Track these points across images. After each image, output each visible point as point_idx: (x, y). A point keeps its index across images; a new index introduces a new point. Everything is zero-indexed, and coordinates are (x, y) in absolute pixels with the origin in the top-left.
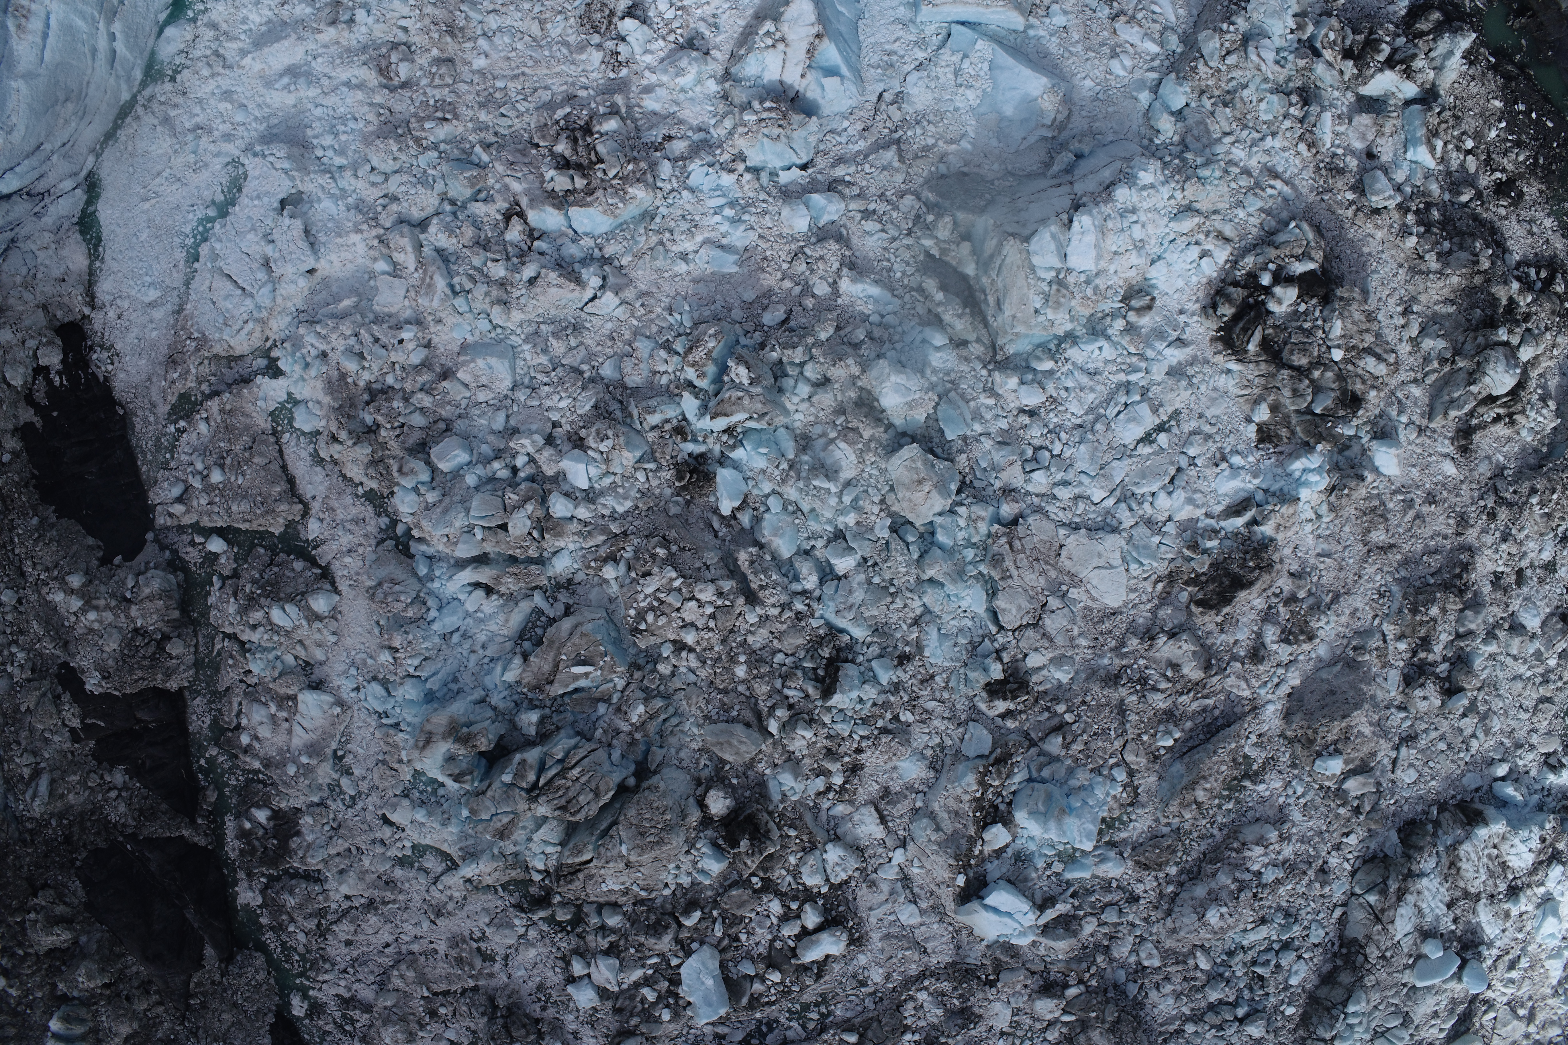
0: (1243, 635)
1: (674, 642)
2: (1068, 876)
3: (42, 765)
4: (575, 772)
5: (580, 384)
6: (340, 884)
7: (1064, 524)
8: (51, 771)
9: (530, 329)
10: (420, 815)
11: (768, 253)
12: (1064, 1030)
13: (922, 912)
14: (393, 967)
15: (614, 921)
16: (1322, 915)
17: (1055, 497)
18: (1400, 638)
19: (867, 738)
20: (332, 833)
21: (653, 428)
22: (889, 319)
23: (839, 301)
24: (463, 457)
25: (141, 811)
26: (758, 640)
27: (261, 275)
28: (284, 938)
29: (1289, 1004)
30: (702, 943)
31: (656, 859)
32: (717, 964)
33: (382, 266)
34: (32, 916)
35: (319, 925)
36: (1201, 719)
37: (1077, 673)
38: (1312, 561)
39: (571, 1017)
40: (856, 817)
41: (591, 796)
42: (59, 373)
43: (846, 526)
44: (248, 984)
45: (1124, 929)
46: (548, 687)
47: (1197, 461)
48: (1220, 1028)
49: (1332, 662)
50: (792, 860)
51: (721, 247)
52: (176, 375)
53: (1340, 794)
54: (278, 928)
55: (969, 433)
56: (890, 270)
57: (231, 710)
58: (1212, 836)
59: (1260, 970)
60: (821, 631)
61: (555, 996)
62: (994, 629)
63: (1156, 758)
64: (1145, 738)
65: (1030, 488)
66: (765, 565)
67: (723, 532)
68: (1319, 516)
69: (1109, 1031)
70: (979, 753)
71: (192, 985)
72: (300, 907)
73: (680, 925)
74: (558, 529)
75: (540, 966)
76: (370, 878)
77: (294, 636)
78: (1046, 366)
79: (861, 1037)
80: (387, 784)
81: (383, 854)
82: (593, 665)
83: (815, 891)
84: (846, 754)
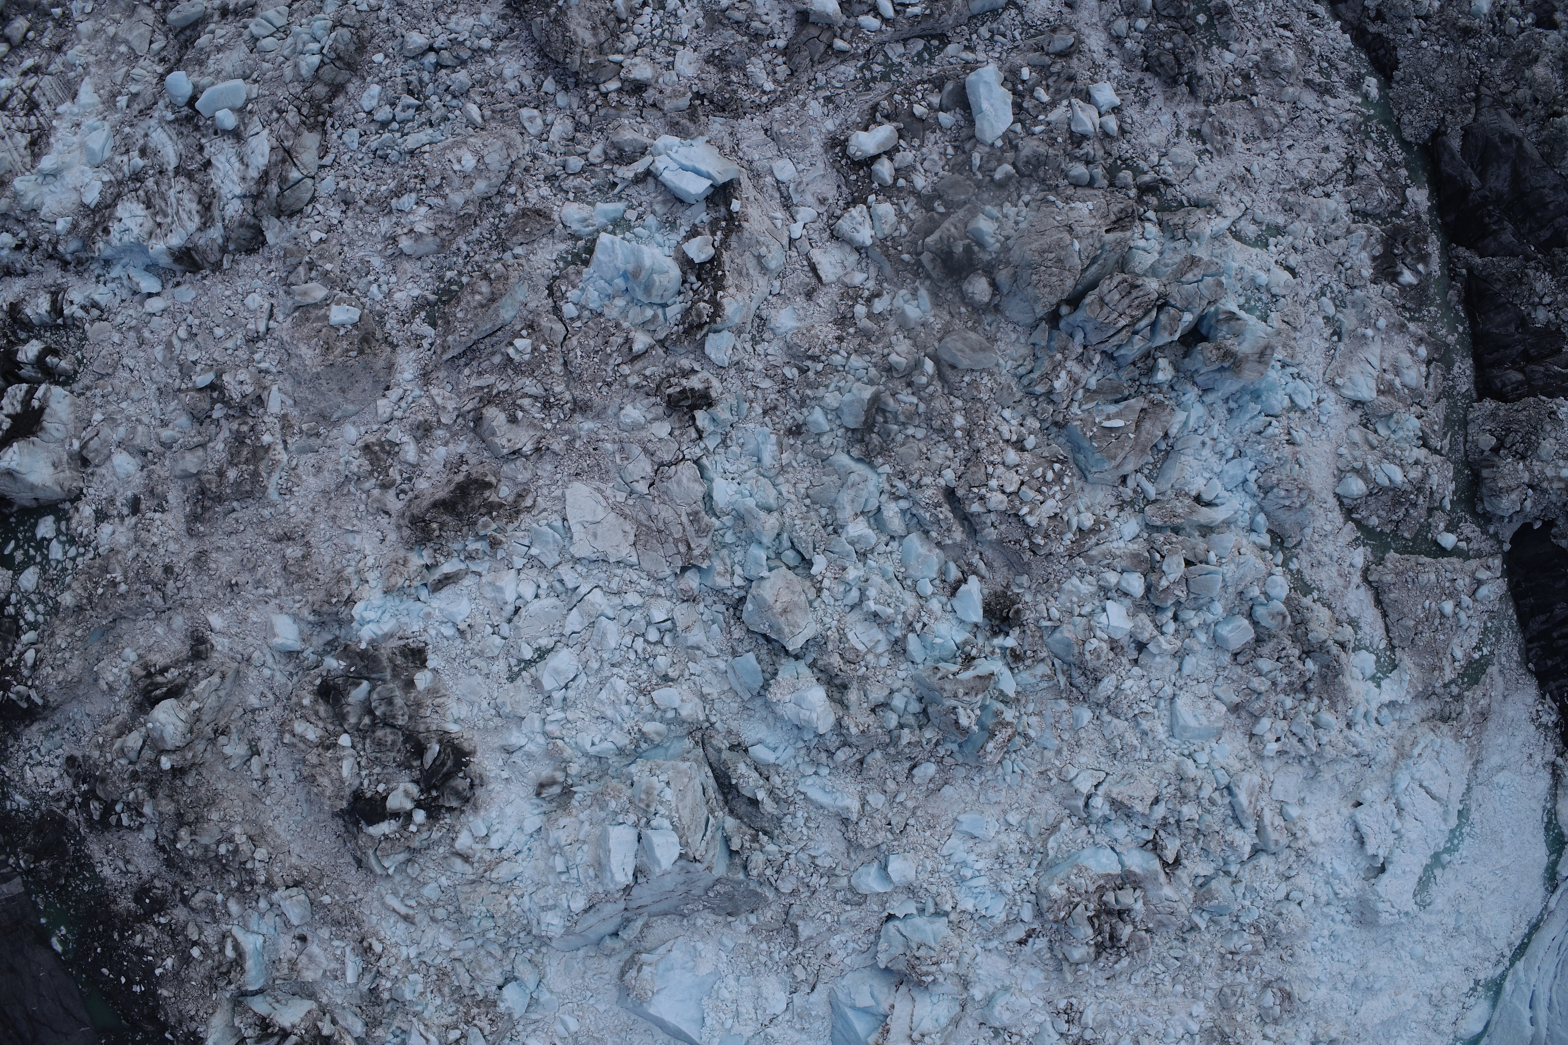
0: (439, 451)
1: (1023, 449)
2: (621, 206)
4: (1122, 322)
5: (1112, 703)
6: (1336, 210)
7: (631, 566)
9: (1157, 754)
10: (1263, 278)
11: (928, 834)
12: (620, 46)
13: (770, 172)
14: (1285, 126)
15: (1079, 170)
16: (347, 157)
17: (641, 593)
18: (269, 447)
19: (833, 352)
20: (1343, 259)
21: (1043, 660)
22: (810, 770)
23: (859, 788)
24: (1224, 631)
25: (1520, 283)
26: (942, 451)
27: (1405, 800)
28: (1385, 155)
29: (380, 65)
30: (992, 145)
31: (1042, 233)
32: (977, 125)
33: (1294, 811)
35: (1354, 168)
36: (484, 366)
37: (616, 416)
38: (365, 527)
39: (1115, 72)
40: (840, 271)
41: (1107, 299)
43: (855, 566)
44: (1419, 111)
46: (1146, 406)
47: (491, 631)
48: (454, 43)
49: (342, 421)
50: (903, 229)
51: (974, 838)
52: (1482, 702)
53: (331, 284)
54: (1391, 165)
55: (730, 659)
56: (807, 820)
57: (1435, 380)
58: (468, 243)
59: (412, 101)
60: (881, 460)
61: (1131, 94)
62: (704, 461)
63: (531, 327)
64: (543, 348)
65: (668, 604)
66: (935, 527)
67: (975, 559)
68: (359, 574)
69: (578, 44)
70: (718, 336)
71: (1473, 111)
72: (1372, 187)
73: (1014, 165)
74: (1135, 561)
75: (1146, 125)
76: (1307, 215)
77: (1380, 454)
78: (649, 728)
79: (830, 46)
80: (1293, 308)
81: (1295, 238)
82: (1103, 428)
83: (881, 197)
84: (853, 335)
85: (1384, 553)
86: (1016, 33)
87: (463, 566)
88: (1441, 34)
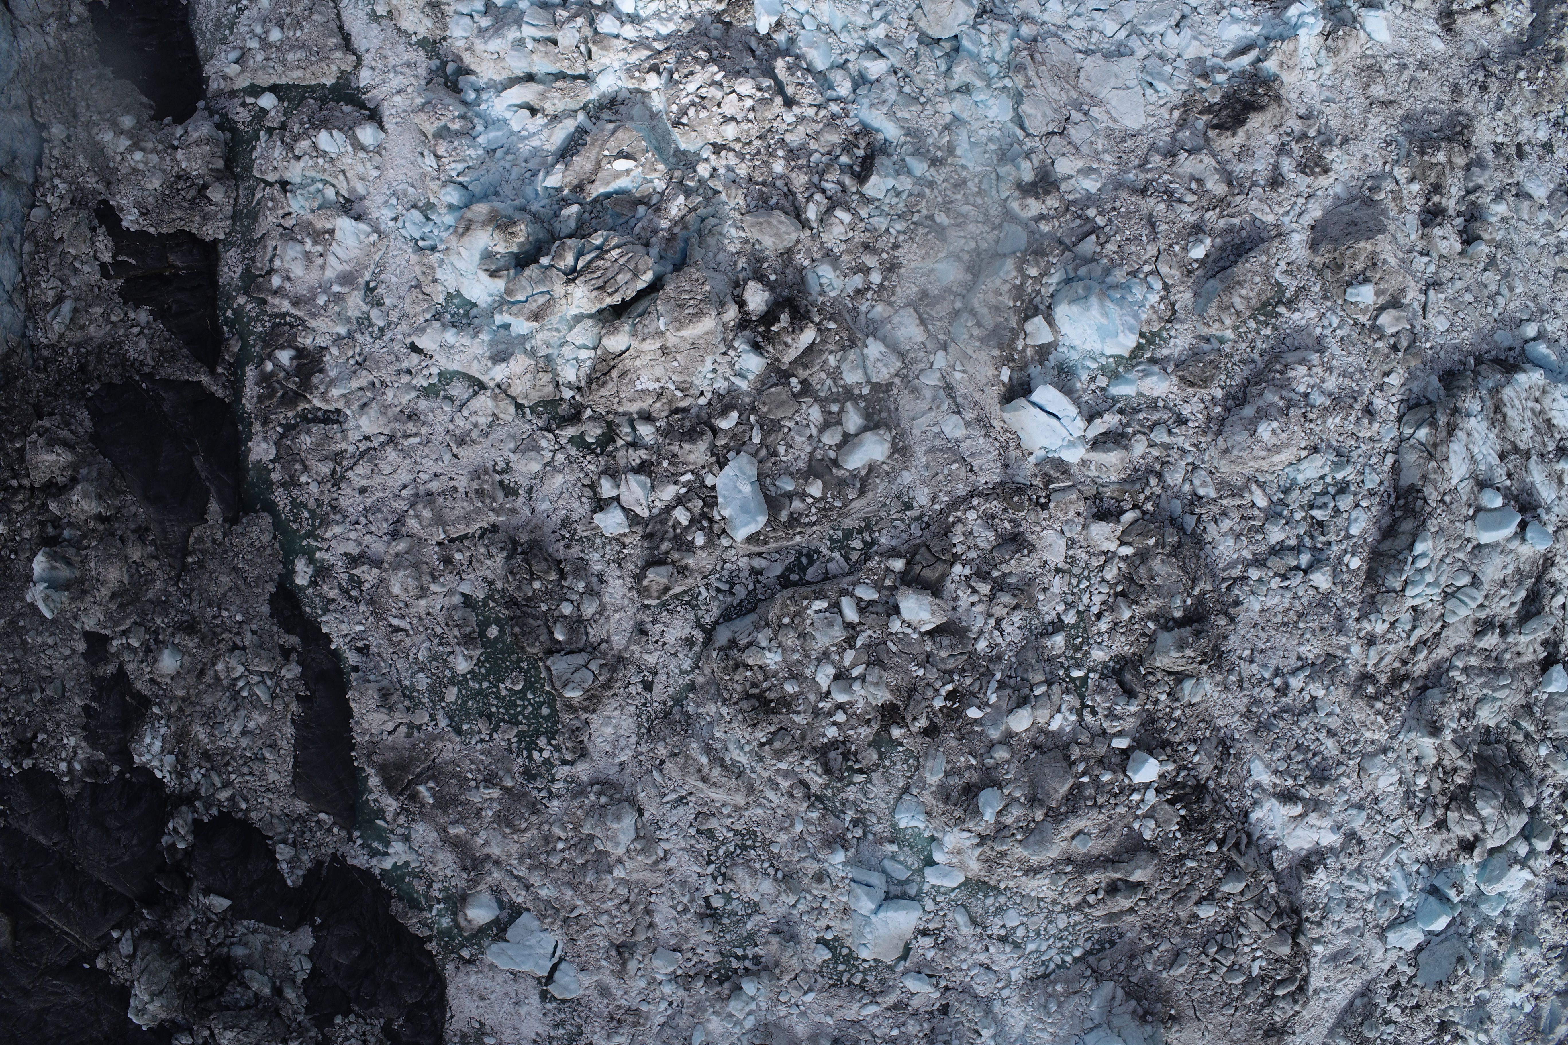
0: (1261, 166)
1: (714, 145)
2: (1113, 391)
3: (68, 293)
4: (615, 253)
6: (360, 421)
7: (1080, 50)
8: (76, 300)
10: (450, 336)
12: (1121, 565)
13: (967, 424)
14: (407, 511)
15: (646, 431)
16: (1374, 460)
17: (1069, 27)
18: (1411, 180)
19: (905, 233)
20: (357, 366)
25: (161, 352)
26: (794, 139)
28: (295, 493)
29: (1353, 555)
30: (739, 454)
31: (694, 346)
32: (755, 472)
34: (34, 436)
35: (334, 472)
36: (1228, 238)
37: (1104, 185)
38: (1318, 106)
39: (596, 556)
40: (896, 320)
41: (629, 275)
43: (878, 39)
44: (252, 545)
45: (1175, 454)
46: (589, 187)
47: (1200, 10)
48: (1284, 577)
49: (1351, 200)
50: (832, 361)
53: (1375, 329)
54: (291, 482)
57: (265, 253)
58: (1253, 361)
59: (1318, 514)
60: (856, 128)
61: (582, 532)
62: (1021, 134)
63: (1190, 272)
64: (1177, 248)
65: (1046, 17)
67: (760, 50)
68: (1319, 66)
69: (1168, 555)
70: (1015, 248)
71: (191, 541)
72: (316, 447)
73: (715, 431)
74: (608, 44)
75: (566, 495)
76: (391, 412)
77: (338, 163)
79: (908, 563)
80: (418, 309)
81: (408, 384)
82: (635, 160)
83: (856, 392)
84: (883, 251)
85: (337, 83)
86: (705, 594)
87: (1229, 64)
88: (218, 630)
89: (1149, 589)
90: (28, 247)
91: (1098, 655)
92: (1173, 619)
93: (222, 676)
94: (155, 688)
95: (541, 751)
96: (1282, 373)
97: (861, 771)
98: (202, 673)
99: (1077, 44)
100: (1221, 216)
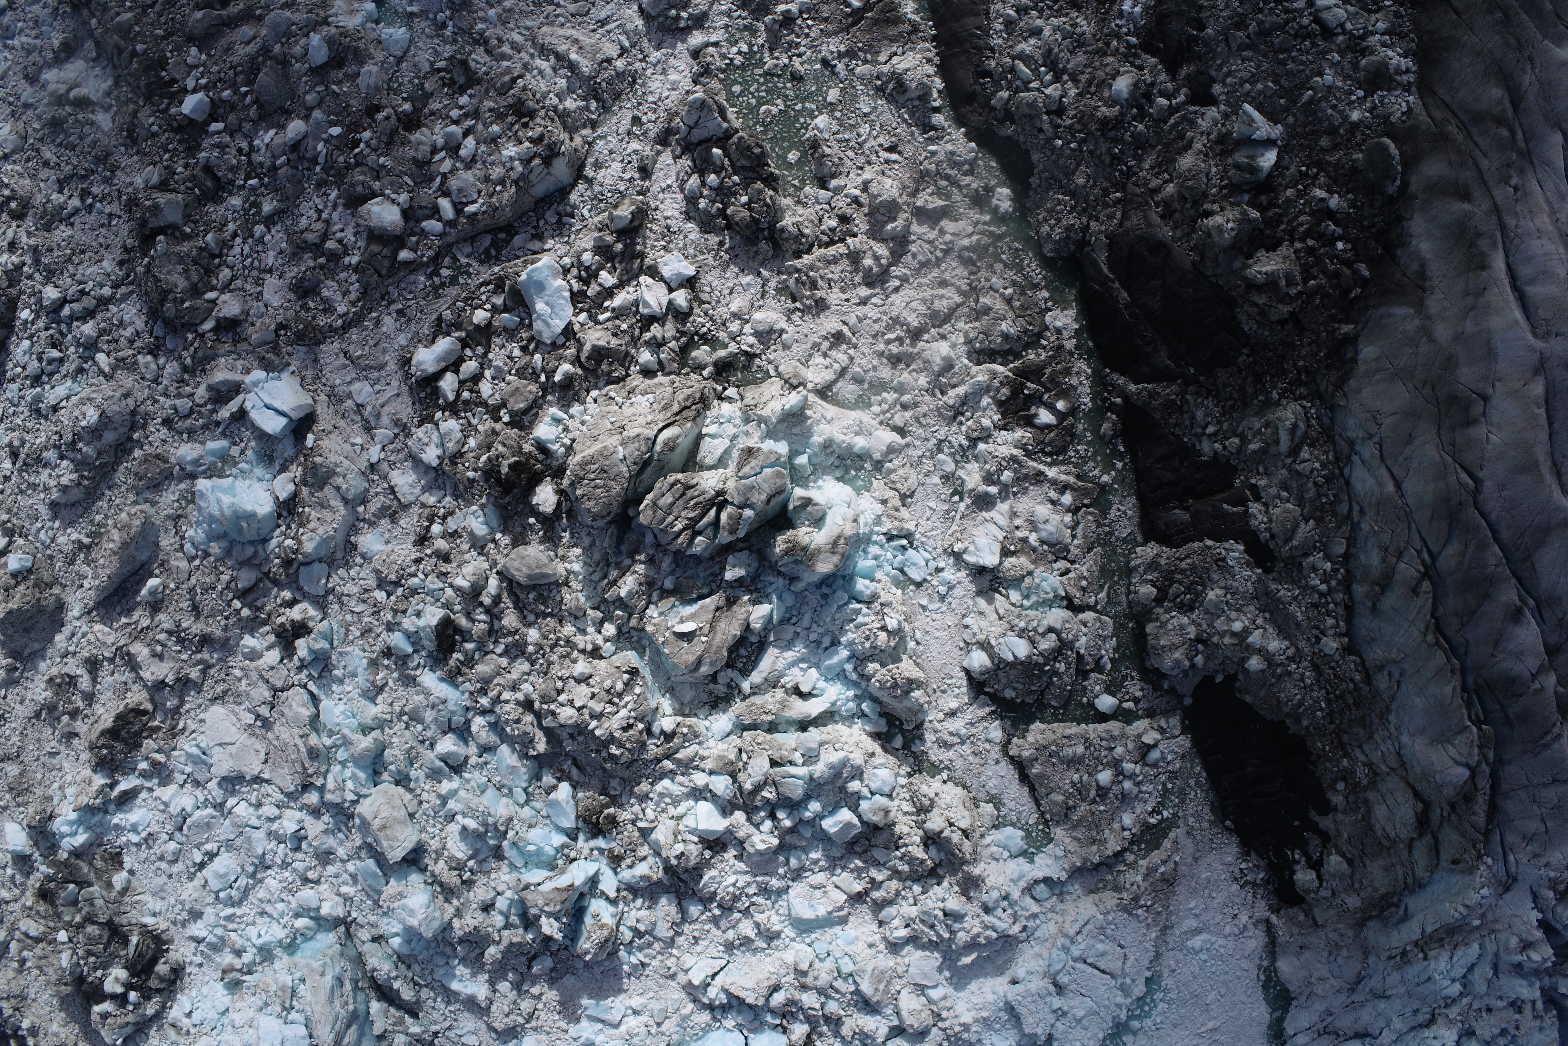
0: (107, 681)
1: (601, 657)
2: (225, 443)
3: (1288, 461)
4: (679, 526)
5: (719, 898)
6: (951, 353)
7: (267, 781)
8: (1278, 454)
9: (775, 943)
10: (861, 444)
11: (557, 1017)
12: (216, 283)
13: (349, 395)
14: (890, 265)
15: (645, 356)
17: (278, 806)
19: (410, 575)
20: (962, 410)
21: (644, 858)
22: (441, 962)
23: (486, 976)
24: (830, 825)
25: (1181, 411)
26: (520, 667)
27: (1063, 979)
28: (1019, 279)
29: (27, 322)
30: (553, 345)
31: (595, 438)
32: (535, 324)
33: (934, 994)
34: (1294, 291)
35: (977, 301)
36: (130, 604)
37: (238, 645)
38: (62, 748)
39: (692, 236)
40: (417, 490)
41: (661, 503)
42: (1298, 862)
43: (450, 779)
45: (172, 390)
46: (721, 605)
47: (167, 838)
48: (82, 292)
49: (31, 656)
50: (472, 442)
51: (602, 1021)
52: (1162, 869)
53: (10, 533)
54: (1024, 289)
55: (358, 862)
56: (448, 1004)
57: (1085, 529)
58: (109, 488)
59: (56, 354)
60: (460, 679)
61: (709, 258)
62: (312, 686)
63: (162, 565)
64: (172, 586)
65: (298, 815)
67: (567, 765)
68: (61, 790)
69: (171, 291)
70: (309, 568)
71: (1119, 215)
72: (996, 322)
73: (577, 362)
74: (721, 764)
75: (726, 292)
76: (919, 364)
77: (1005, 625)
78: (302, 923)
79: (396, 257)
80: (901, 472)
81: (902, 394)
82: (675, 633)
83: (447, 413)
84: (430, 556)
86: (585, 212)
87: (137, 782)
88: (1078, 127)
89: (189, 261)
90: (1343, 508)
91: (236, 201)
92: (165, 234)
93: (1070, 84)
94: (1138, 62)
95: (740, 53)
96: (82, 477)
97: (439, 70)
98: (1089, 83)
99: (269, 789)
100: (137, 622)
